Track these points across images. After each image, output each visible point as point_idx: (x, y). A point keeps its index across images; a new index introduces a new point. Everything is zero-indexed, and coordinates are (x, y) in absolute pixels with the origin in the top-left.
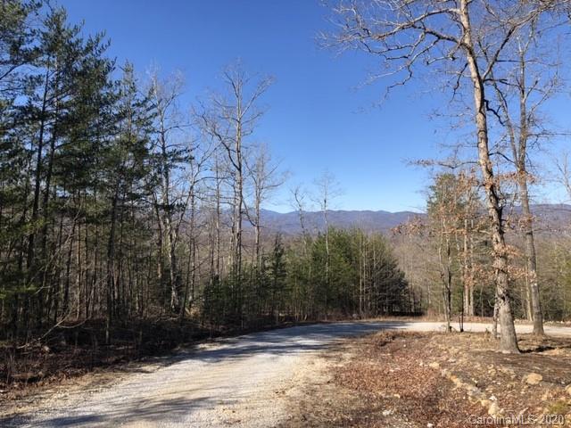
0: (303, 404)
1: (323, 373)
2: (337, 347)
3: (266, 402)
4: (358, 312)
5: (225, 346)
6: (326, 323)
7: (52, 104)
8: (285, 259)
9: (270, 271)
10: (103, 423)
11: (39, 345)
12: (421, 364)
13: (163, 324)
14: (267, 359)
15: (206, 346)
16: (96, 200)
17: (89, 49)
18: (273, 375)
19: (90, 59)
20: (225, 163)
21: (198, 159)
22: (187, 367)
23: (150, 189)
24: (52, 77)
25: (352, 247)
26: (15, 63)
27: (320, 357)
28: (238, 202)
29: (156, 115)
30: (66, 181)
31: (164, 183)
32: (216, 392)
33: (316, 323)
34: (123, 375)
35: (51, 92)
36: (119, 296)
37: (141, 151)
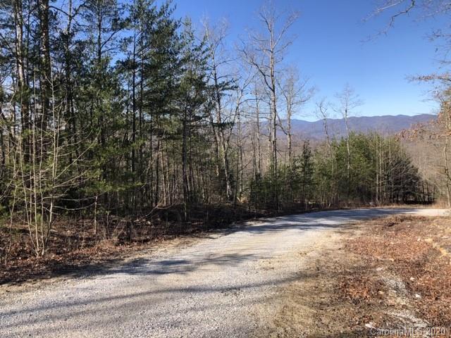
0: (318, 261)
1: (336, 243)
2: (350, 226)
3: (292, 259)
4: (374, 201)
5: (266, 224)
6: (346, 209)
7: (139, 56)
8: (313, 160)
9: (300, 169)
10: (190, 265)
11: (144, 220)
12: (419, 240)
13: (222, 208)
14: (296, 233)
15: (252, 223)
16: (172, 122)
17: (161, 13)
18: (299, 243)
19: (163, 21)
20: (263, 87)
21: (241, 86)
22: (239, 236)
23: (207, 111)
24: (138, 36)
25: (369, 148)
26: (114, 30)
27: (336, 232)
28: (273, 117)
29: (209, 56)
30: (151, 110)
31: (217, 107)
32: (259, 251)
33: (338, 209)
34: (198, 240)
35: (138, 47)
36: (191, 188)
37: (200, 85)
